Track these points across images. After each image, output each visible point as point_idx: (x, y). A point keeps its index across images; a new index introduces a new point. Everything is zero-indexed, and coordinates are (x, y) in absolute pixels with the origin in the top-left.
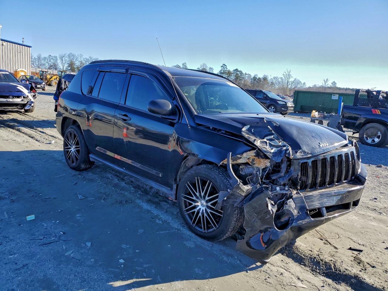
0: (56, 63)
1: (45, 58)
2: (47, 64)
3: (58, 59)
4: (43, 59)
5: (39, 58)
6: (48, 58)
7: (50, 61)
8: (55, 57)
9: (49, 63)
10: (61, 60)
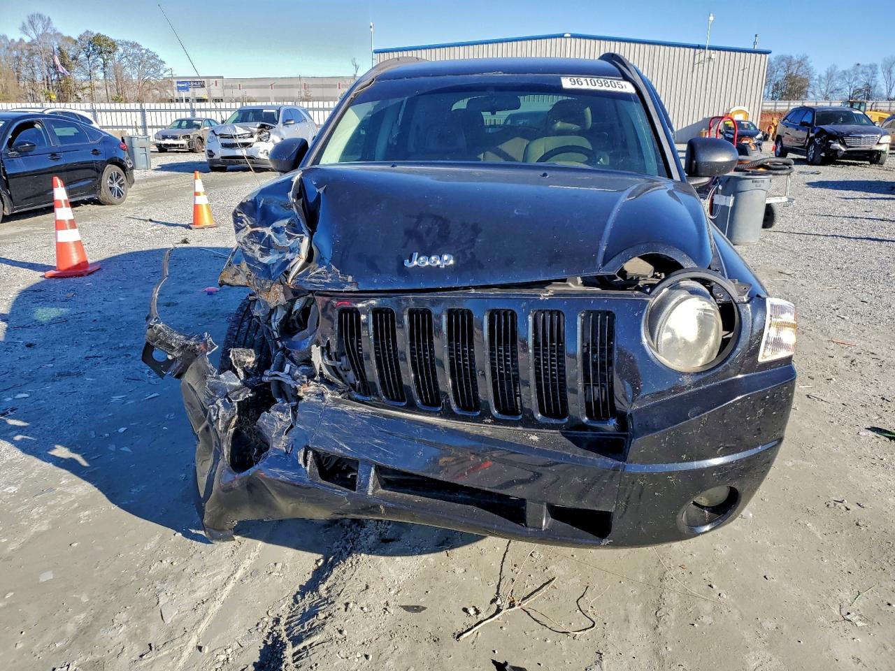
0: (873, 84)
1: (845, 73)
2: (848, 88)
3: (879, 69)
4: (839, 77)
5: (830, 76)
6: (852, 73)
7: (856, 79)
8: (871, 68)
9: (854, 83)
10: (886, 74)
